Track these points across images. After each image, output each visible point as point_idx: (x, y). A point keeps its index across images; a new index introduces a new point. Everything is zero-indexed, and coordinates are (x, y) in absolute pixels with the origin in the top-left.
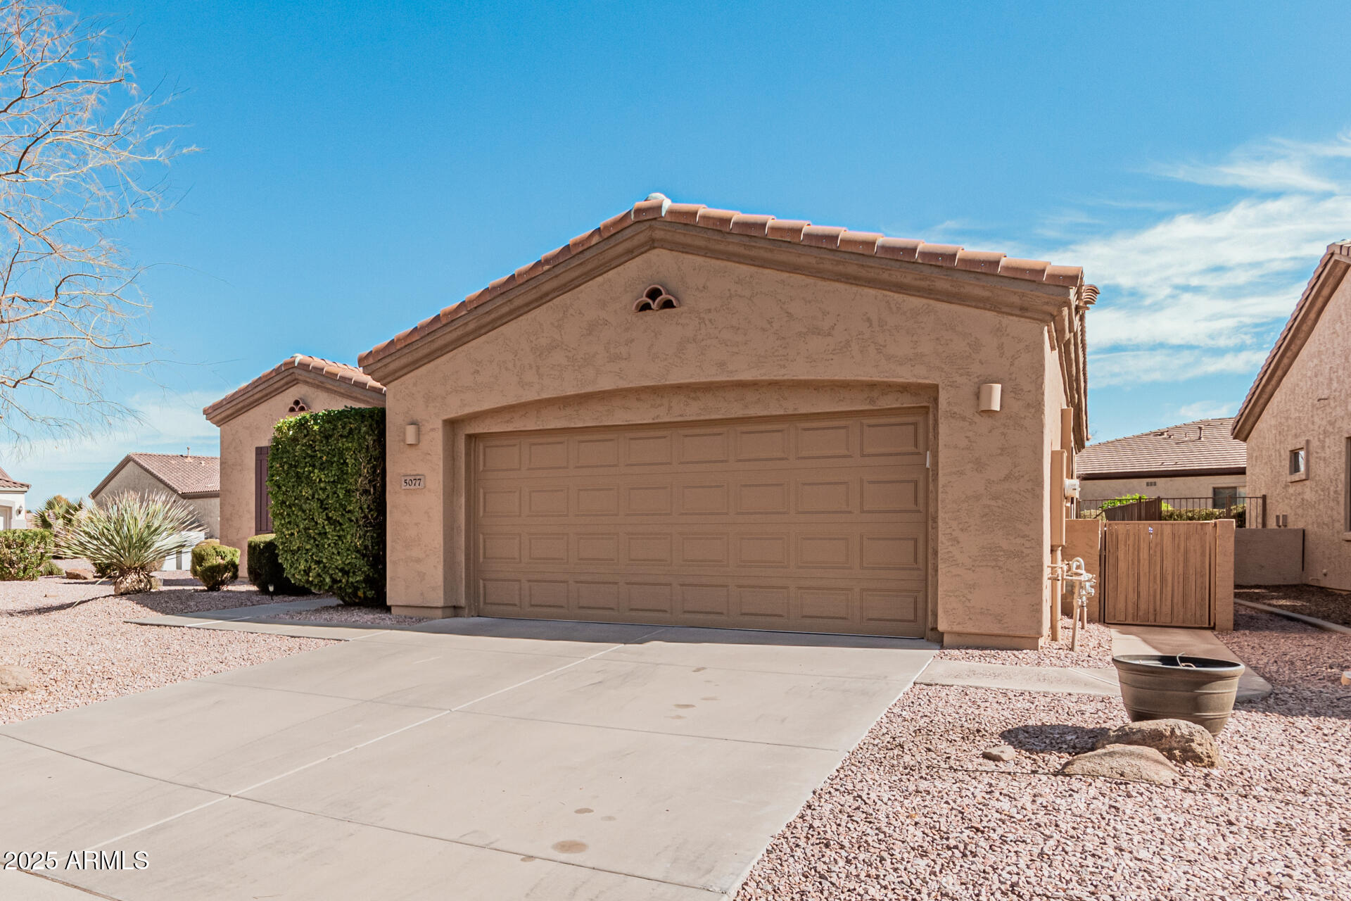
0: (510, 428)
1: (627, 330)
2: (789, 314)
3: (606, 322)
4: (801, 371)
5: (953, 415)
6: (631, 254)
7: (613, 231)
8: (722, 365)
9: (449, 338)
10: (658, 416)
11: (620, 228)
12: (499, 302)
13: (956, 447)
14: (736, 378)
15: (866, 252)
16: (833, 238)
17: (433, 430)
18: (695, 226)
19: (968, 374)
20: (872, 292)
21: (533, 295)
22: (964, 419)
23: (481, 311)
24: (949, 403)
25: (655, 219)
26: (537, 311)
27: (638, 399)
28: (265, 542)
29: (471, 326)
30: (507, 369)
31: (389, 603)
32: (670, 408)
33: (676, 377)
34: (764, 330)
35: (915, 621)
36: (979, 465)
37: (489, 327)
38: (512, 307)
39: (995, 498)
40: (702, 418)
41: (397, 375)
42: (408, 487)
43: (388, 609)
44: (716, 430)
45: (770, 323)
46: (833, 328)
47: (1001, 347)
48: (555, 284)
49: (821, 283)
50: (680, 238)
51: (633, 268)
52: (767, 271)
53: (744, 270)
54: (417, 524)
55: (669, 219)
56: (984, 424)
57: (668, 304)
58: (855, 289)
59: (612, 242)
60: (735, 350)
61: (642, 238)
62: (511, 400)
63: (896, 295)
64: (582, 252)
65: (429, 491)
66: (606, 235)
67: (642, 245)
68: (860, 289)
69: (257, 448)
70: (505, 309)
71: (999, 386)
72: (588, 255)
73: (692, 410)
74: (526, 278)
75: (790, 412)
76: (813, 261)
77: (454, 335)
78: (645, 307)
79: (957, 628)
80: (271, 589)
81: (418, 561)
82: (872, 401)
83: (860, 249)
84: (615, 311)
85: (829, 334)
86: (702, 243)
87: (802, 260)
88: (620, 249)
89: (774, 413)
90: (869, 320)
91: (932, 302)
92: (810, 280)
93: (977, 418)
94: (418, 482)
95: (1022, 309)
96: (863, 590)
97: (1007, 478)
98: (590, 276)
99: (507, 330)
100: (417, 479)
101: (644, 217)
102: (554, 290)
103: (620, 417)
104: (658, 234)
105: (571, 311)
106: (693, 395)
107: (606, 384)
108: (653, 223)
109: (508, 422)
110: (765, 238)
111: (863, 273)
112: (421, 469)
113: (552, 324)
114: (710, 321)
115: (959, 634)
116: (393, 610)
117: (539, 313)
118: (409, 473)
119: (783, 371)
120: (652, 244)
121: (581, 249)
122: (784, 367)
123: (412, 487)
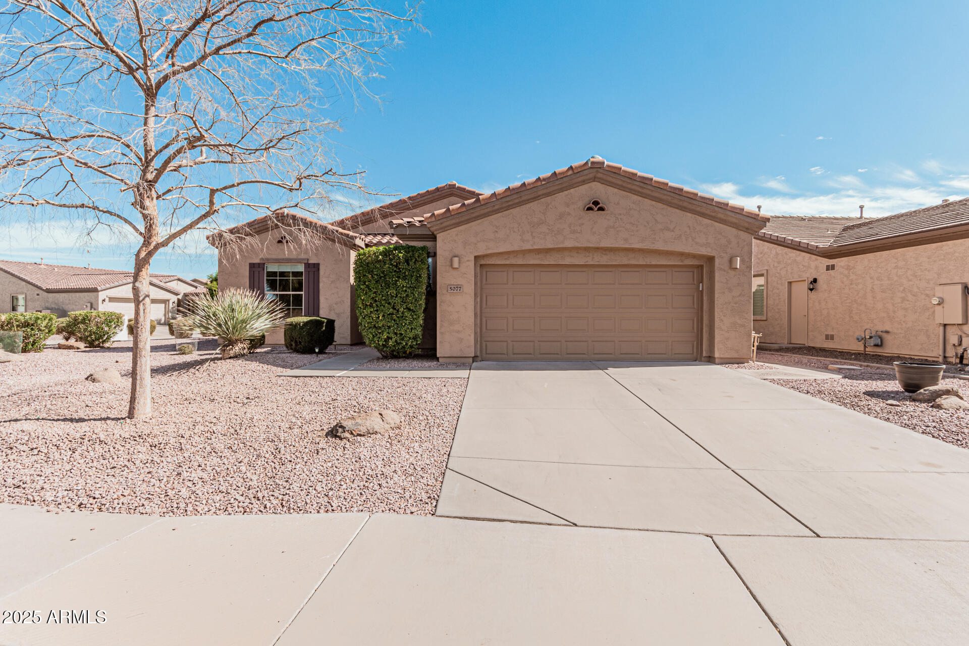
0: (508, 262)
1: (580, 219)
2: (656, 220)
3: (569, 214)
4: (660, 246)
5: (721, 269)
6: (584, 182)
7: (579, 170)
8: (626, 240)
9: (482, 212)
10: (587, 261)
11: (583, 169)
12: (515, 196)
13: (722, 282)
14: (632, 246)
15: (694, 198)
16: (681, 190)
17: (468, 261)
18: (619, 174)
19: (726, 253)
20: (690, 215)
21: (532, 196)
22: (724, 271)
23: (504, 200)
24: (719, 264)
25: (600, 168)
26: (531, 204)
27: (577, 253)
28: (303, 322)
29: (496, 207)
30: (514, 232)
31: (438, 356)
32: (593, 258)
33: (605, 244)
34: (645, 226)
35: (693, 354)
36: (730, 290)
37: (505, 209)
38: (521, 200)
39: (736, 303)
40: (609, 263)
41: (446, 229)
42: (452, 291)
43: (437, 359)
44: (610, 269)
45: (648, 223)
46: (674, 228)
47: (738, 243)
48: (545, 191)
49: (669, 208)
50: (610, 179)
51: (583, 189)
52: (646, 200)
53: (635, 197)
54: (458, 312)
55: (607, 169)
56: (732, 273)
57: (601, 209)
58: (683, 212)
59: (578, 175)
60: (632, 233)
61: (591, 176)
62: (516, 248)
63: (700, 218)
64: (562, 178)
65: (466, 293)
66: (576, 171)
67: (589, 179)
68: (685, 213)
69: (250, 264)
70: (517, 201)
71: (739, 258)
72: (564, 179)
73: (604, 260)
74: (532, 186)
75: (648, 263)
76: (670, 198)
77: (486, 211)
78: (590, 209)
79: (722, 356)
80: (317, 350)
81: (458, 332)
82: (682, 261)
83: (692, 196)
84: (574, 209)
85: (673, 231)
86: (620, 183)
87: (665, 197)
88: (580, 179)
89: (641, 263)
90: (689, 227)
91: (713, 222)
92: (665, 206)
93: (730, 271)
94: (459, 289)
95: (747, 229)
96: (672, 341)
97: (739, 296)
98: (562, 190)
99: (515, 211)
100: (459, 287)
101: (596, 166)
102: (543, 195)
103: (568, 261)
104: (599, 175)
105: (550, 206)
106: (604, 252)
107: (569, 244)
108: (599, 169)
109: (506, 259)
110: (651, 185)
111: (690, 206)
112: (459, 282)
113: (540, 212)
114: (621, 219)
115: (721, 358)
116: (440, 360)
117: (533, 205)
118: (452, 283)
119: (654, 245)
120: (595, 179)
121: (562, 176)
122: (654, 243)
123: (455, 291)
